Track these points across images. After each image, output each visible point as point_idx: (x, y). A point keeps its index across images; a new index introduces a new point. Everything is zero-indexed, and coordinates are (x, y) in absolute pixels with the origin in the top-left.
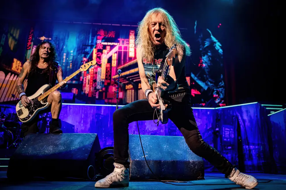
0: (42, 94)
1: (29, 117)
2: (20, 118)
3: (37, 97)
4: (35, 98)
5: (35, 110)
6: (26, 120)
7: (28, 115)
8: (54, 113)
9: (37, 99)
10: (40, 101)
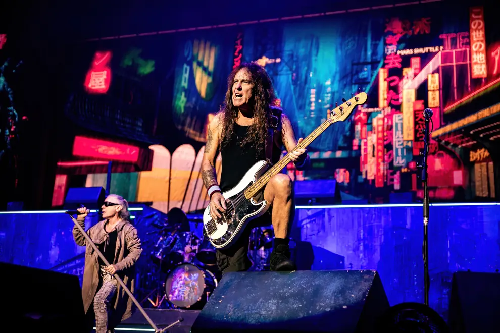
0: (253, 182)
1: (228, 235)
2: (212, 239)
3: (243, 191)
4: (240, 193)
5: (240, 219)
6: (223, 242)
7: (227, 232)
8: (279, 224)
9: (243, 194)
10: (249, 199)
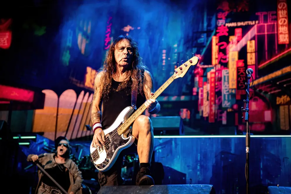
0: (123, 123)
1: (107, 161)
2: (96, 165)
4: (114, 131)
5: (115, 150)
6: (104, 166)
8: (142, 152)
9: (117, 131)
10: (121, 135)
